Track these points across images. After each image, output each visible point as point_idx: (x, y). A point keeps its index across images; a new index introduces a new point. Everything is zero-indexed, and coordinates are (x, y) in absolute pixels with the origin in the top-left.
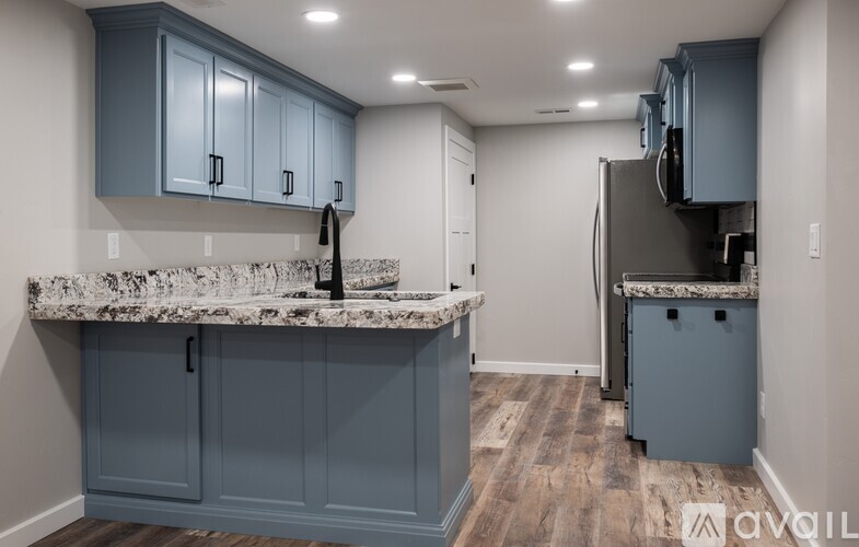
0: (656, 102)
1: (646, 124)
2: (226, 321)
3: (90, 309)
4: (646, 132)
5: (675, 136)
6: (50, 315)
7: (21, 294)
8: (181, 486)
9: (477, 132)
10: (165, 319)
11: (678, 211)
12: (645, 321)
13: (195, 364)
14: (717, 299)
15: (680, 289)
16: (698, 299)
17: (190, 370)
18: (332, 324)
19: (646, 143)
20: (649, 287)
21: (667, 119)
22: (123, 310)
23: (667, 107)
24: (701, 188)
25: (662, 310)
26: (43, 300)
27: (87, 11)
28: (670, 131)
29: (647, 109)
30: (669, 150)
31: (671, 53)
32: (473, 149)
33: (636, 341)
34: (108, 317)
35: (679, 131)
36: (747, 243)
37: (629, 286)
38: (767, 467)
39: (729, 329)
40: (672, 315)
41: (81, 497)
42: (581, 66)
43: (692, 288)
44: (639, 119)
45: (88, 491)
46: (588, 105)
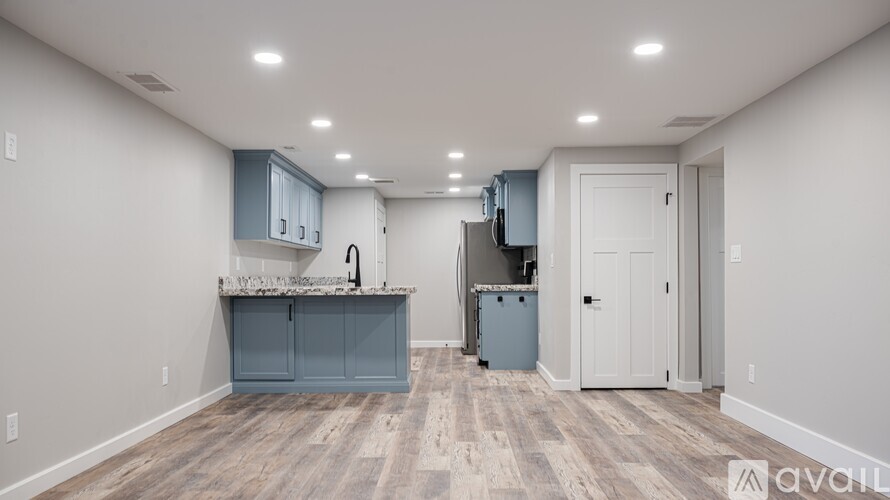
0: (491, 191)
1: (486, 202)
2: (319, 294)
3: (252, 290)
4: (486, 206)
5: (501, 212)
6: (230, 294)
7: (217, 284)
8: (284, 374)
9: (386, 201)
10: (290, 294)
11: (503, 250)
12: (488, 303)
13: (292, 317)
14: (520, 291)
15: (503, 287)
16: (511, 291)
17: (290, 319)
18: (367, 294)
19: (486, 212)
20: (490, 287)
21: (497, 203)
22: (269, 290)
23: (497, 197)
24: (513, 239)
25: (496, 297)
26: (225, 287)
27: (234, 151)
28: (498, 210)
29: (486, 194)
30: (498, 219)
31: (499, 173)
32: (384, 211)
33: (483, 314)
34: (261, 294)
35: (503, 210)
36: (533, 266)
37: (479, 287)
38: (541, 366)
39: (526, 306)
40: (500, 299)
41: (230, 384)
42: (455, 176)
43: (509, 286)
44: (481, 197)
45: (234, 380)
46: (454, 190)
